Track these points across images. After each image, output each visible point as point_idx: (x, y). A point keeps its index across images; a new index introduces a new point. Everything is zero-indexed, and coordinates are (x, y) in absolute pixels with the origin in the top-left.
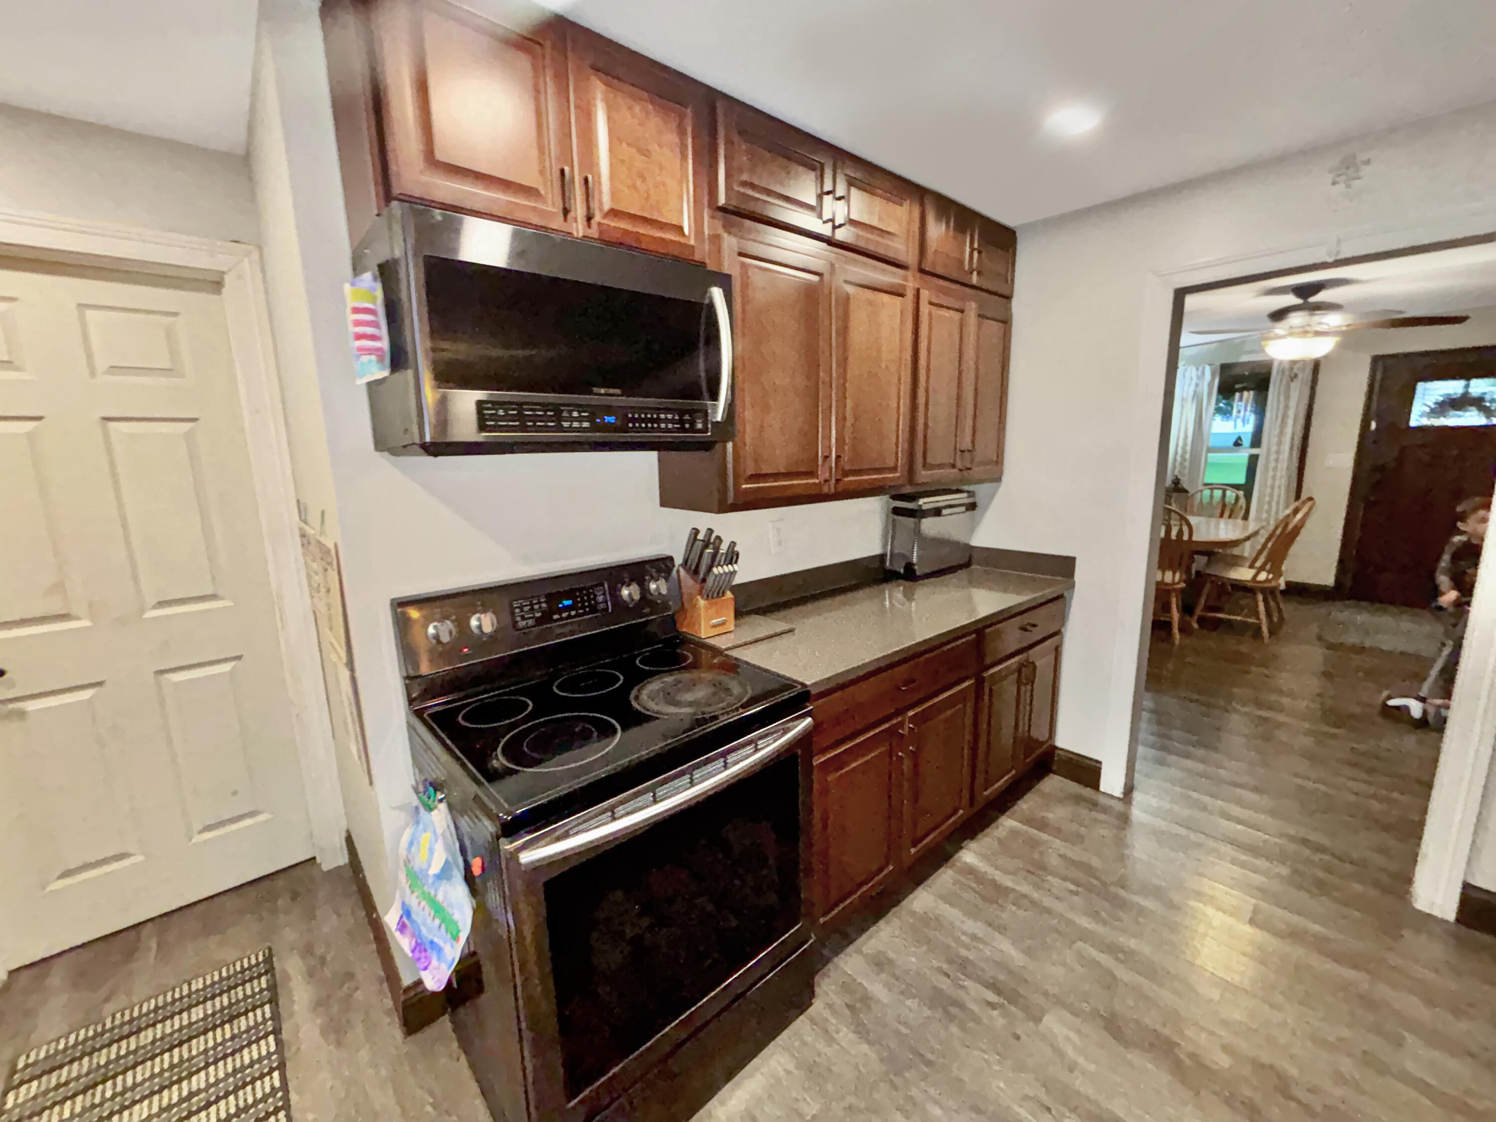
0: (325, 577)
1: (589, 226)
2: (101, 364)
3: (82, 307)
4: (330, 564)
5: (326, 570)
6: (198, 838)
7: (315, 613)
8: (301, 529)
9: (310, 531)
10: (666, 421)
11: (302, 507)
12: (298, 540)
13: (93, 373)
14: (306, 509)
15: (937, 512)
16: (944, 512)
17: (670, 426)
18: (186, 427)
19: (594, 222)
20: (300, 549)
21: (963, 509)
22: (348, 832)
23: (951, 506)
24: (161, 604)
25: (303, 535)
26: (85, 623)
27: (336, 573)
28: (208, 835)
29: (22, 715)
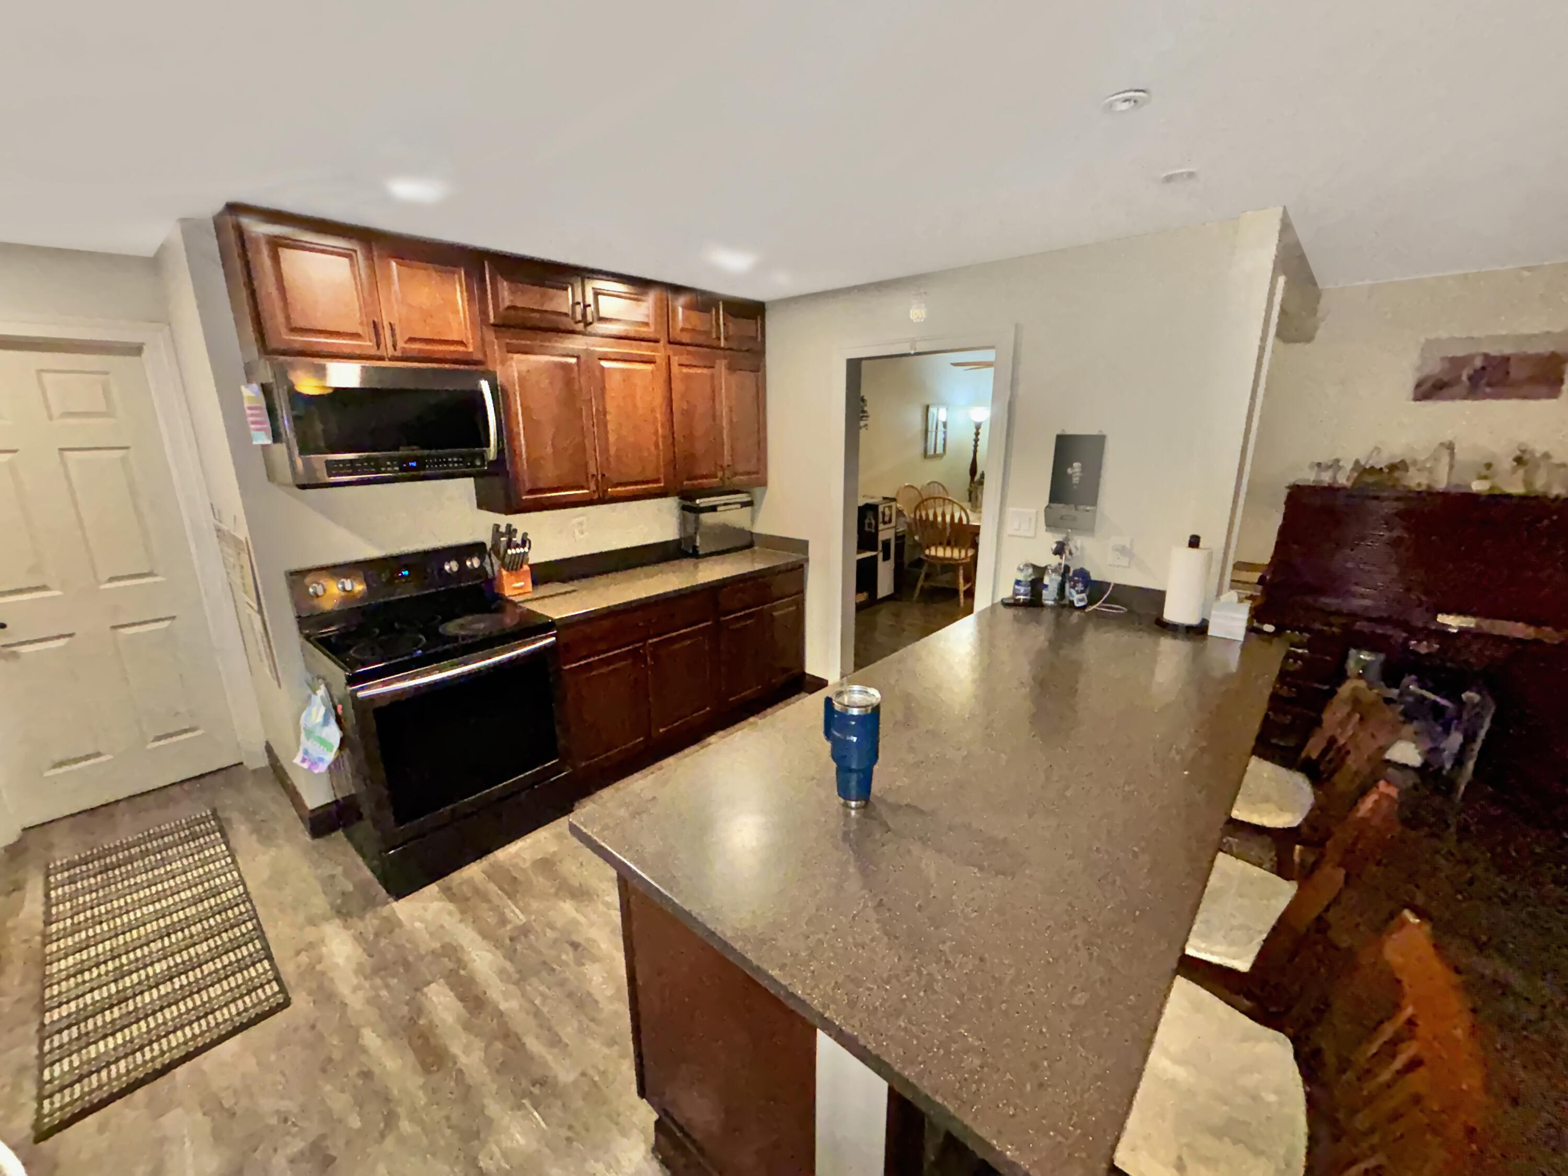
0: (239, 559)
1: (395, 349)
2: (56, 411)
3: (40, 371)
4: (243, 550)
5: (239, 554)
6: (151, 746)
7: (230, 584)
8: (215, 526)
9: (224, 527)
10: (454, 462)
11: (216, 511)
12: (215, 534)
13: (50, 417)
14: (219, 512)
15: (713, 509)
16: (719, 509)
17: (456, 465)
18: (120, 453)
19: (398, 348)
20: (216, 540)
21: (739, 506)
22: (267, 743)
23: (725, 504)
24: (111, 580)
25: (218, 530)
26: (57, 593)
27: (247, 556)
28: (157, 744)
29: (15, 655)
